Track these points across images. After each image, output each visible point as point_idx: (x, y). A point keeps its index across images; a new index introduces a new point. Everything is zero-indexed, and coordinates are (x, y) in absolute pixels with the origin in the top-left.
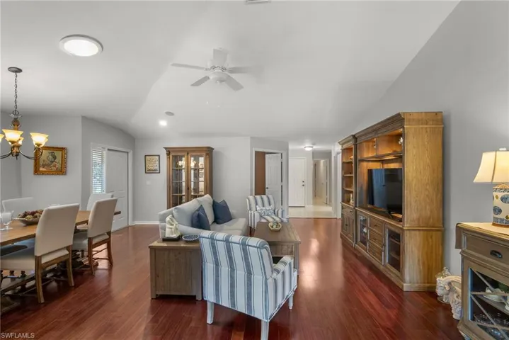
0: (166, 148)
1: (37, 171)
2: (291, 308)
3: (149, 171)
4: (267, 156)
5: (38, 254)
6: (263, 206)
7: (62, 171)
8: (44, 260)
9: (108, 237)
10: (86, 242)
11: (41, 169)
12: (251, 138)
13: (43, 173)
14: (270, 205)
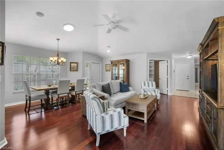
0: (110, 61)
1: (70, 70)
2: (125, 136)
3: (107, 71)
4: (160, 62)
5: (58, 93)
6: (149, 87)
7: (77, 70)
8: (60, 96)
9: (82, 92)
10: (74, 92)
11: (72, 69)
12: (147, 53)
13: (72, 71)
14: (152, 86)
